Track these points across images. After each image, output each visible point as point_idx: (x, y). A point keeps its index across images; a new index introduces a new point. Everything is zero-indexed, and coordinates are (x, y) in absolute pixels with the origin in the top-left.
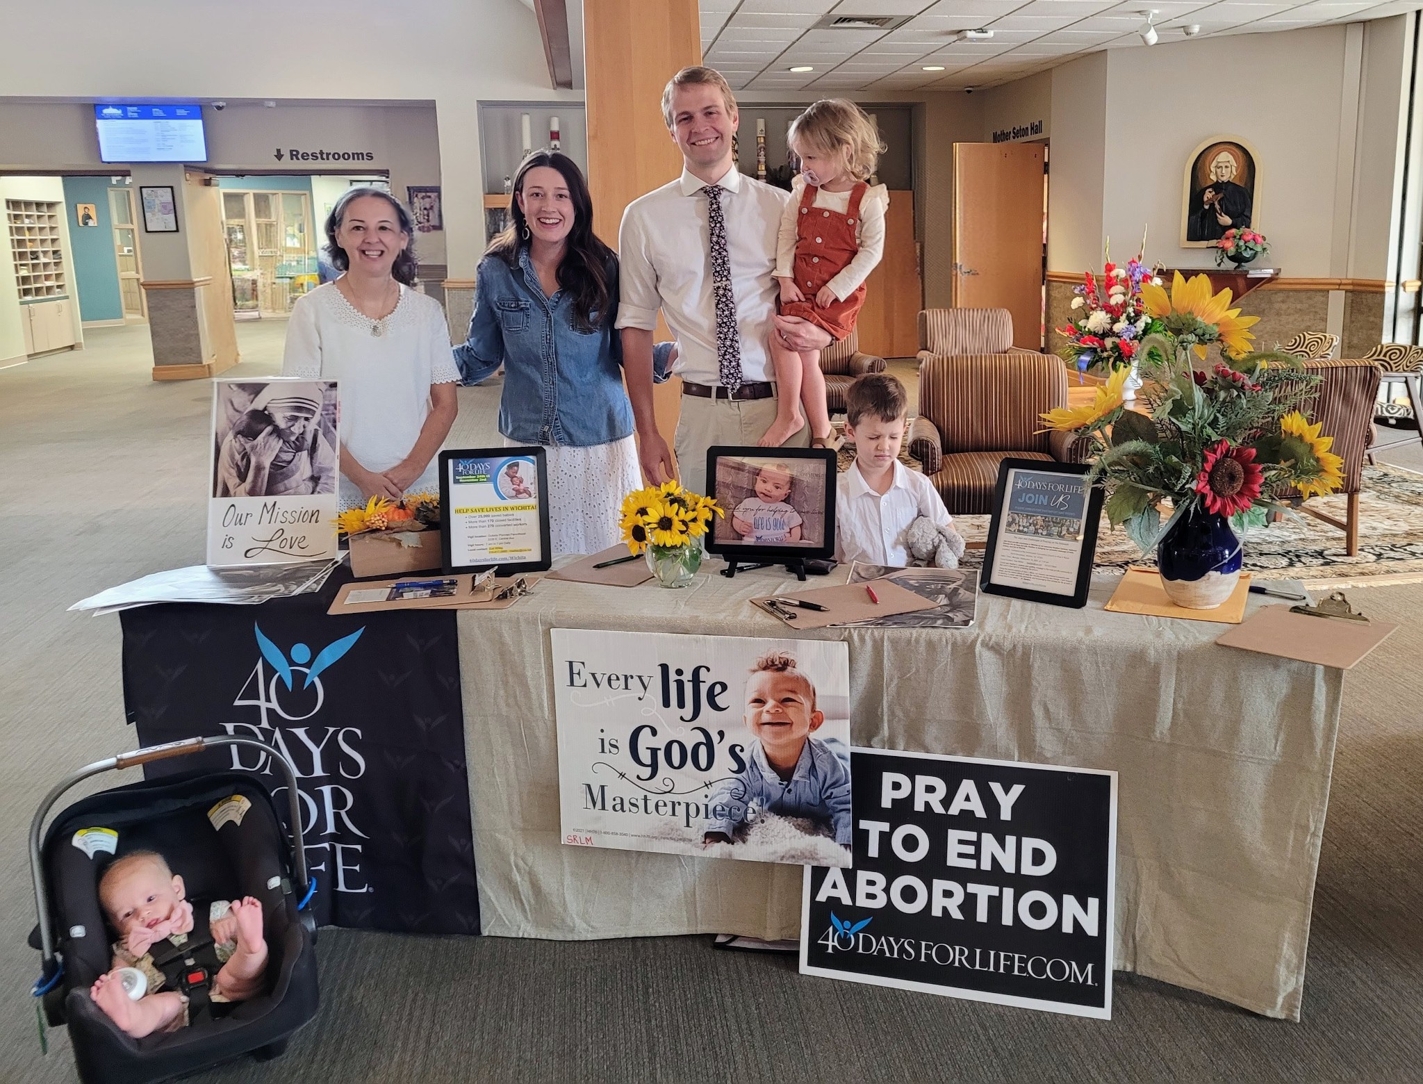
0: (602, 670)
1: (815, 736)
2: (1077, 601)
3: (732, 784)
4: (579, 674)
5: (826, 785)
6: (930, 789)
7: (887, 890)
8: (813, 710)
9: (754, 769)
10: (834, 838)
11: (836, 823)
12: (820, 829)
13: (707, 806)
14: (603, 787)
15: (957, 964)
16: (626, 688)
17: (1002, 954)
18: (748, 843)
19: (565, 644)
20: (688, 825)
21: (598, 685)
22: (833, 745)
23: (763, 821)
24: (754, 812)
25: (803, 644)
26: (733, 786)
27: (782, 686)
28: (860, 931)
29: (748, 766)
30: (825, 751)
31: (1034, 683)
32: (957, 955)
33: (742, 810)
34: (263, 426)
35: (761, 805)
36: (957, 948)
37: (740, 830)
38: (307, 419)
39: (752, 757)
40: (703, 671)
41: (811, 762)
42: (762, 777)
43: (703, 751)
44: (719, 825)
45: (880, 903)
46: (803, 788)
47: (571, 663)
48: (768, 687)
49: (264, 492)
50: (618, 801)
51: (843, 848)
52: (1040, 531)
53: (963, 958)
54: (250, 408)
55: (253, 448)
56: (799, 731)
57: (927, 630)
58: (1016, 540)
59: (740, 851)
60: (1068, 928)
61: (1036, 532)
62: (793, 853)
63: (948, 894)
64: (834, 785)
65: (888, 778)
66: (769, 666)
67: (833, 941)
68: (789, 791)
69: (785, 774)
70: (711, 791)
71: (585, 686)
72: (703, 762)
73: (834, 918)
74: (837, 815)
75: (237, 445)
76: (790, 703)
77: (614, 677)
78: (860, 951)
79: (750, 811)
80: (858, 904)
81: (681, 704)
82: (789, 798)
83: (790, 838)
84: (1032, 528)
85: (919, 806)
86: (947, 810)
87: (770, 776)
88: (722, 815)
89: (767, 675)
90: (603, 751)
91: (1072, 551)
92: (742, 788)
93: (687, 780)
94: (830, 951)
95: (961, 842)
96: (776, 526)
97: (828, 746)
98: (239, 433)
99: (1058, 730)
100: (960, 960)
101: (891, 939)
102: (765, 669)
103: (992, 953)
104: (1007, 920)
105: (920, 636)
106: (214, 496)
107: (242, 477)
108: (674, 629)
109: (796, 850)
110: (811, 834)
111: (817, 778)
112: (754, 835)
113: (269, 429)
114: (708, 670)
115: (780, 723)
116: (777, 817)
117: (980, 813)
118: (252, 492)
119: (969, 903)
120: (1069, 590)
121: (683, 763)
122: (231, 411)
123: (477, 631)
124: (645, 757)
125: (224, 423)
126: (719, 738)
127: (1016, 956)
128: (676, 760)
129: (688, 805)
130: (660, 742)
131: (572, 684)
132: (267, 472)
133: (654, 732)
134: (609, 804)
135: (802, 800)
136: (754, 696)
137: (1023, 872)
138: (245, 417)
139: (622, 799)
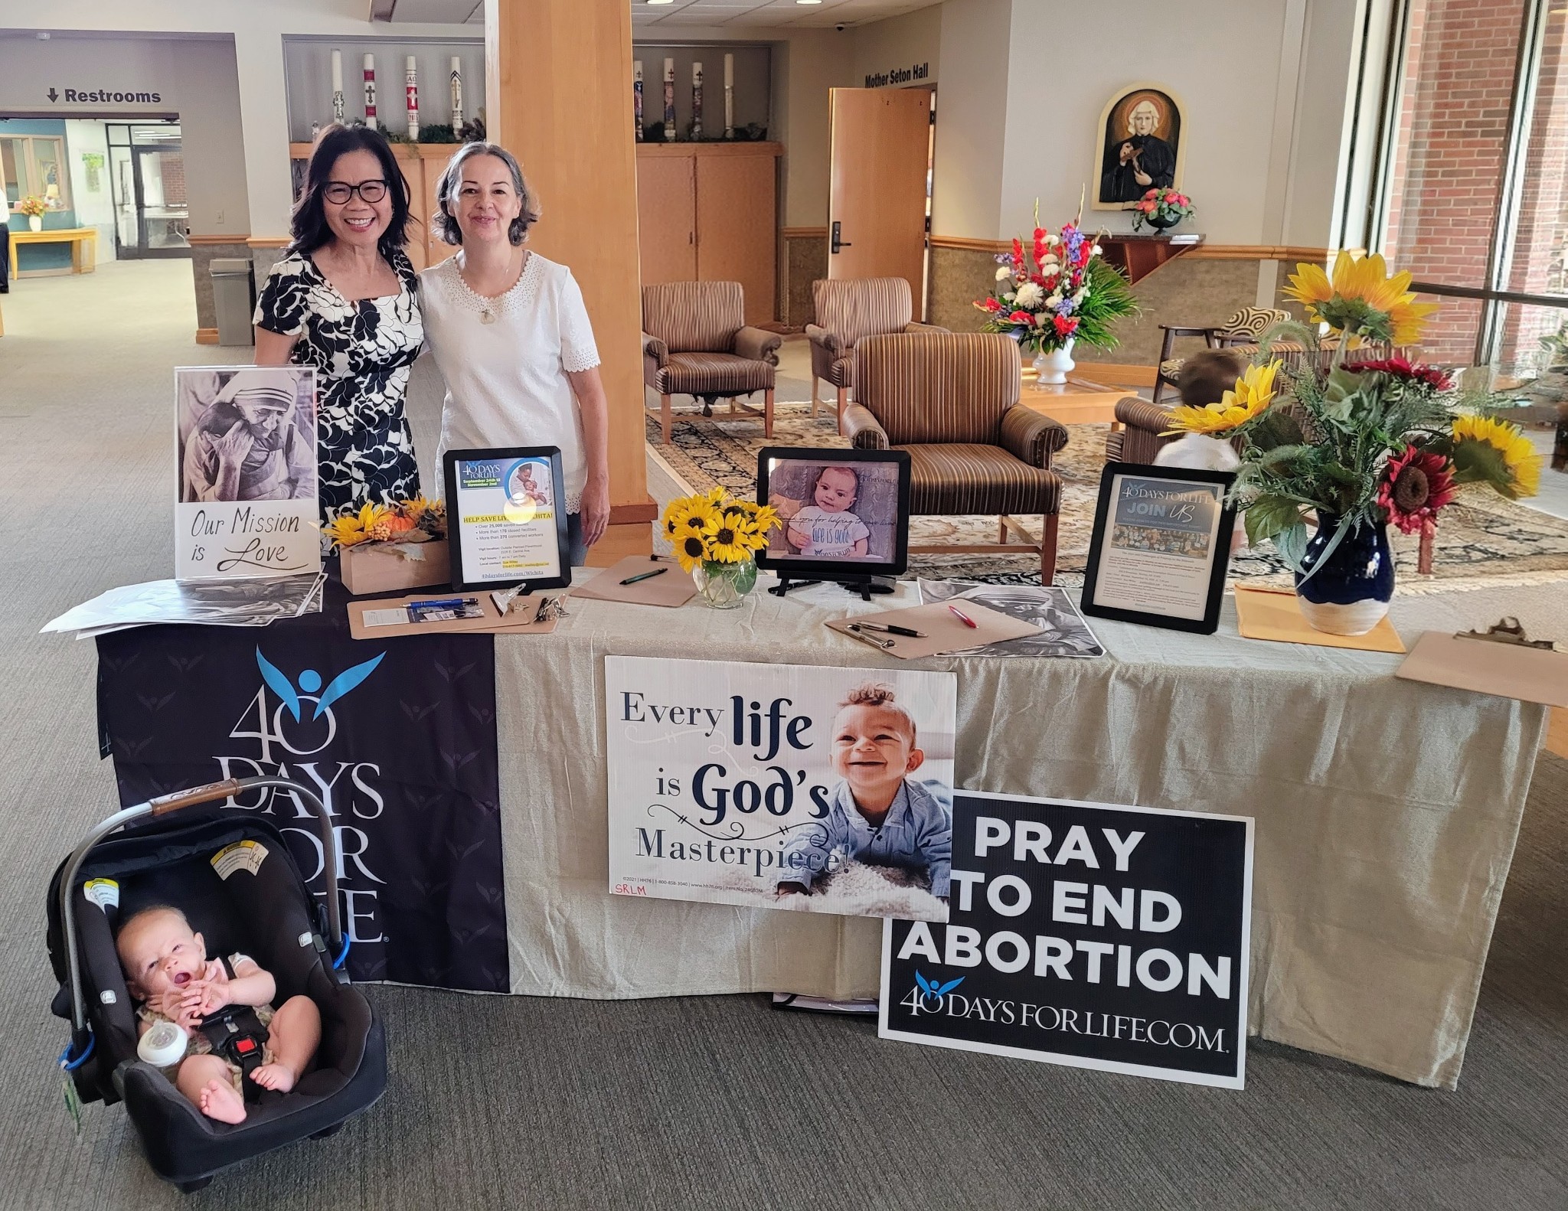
0: (663, 703)
1: (912, 777)
2: (1207, 625)
3: (813, 829)
4: (636, 707)
5: (923, 832)
6: (1033, 836)
7: (981, 947)
8: (912, 748)
9: (840, 814)
10: (929, 890)
11: (933, 874)
12: (913, 879)
13: (781, 853)
14: (659, 832)
15: (1064, 1029)
16: (692, 722)
17: (1118, 1018)
18: (828, 894)
19: (621, 673)
20: (758, 874)
21: (659, 719)
22: (935, 787)
23: (846, 871)
24: (837, 860)
25: (904, 674)
26: (813, 832)
27: (876, 722)
28: (951, 992)
29: (831, 810)
30: (924, 795)
31: (1173, 720)
32: (1064, 1019)
33: (823, 859)
34: (231, 420)
35: (846, 853)
36: (1065, 1011)
37: (820, 880)
38: (280, 413)
39: (837, 800)
40: (783, 705)
41: (906, 806)
42: (848, 822)
43: (779, 793)
44: (796, 874)
45: (974, 960)
46: (896, 834)
47: (627, 695)
48: (859, 723)
49: (236, 496)
50: (677, 847)
51: (939, 900)
52: (1157, 546)
53: (1071, 1022)
54: (217, 399)
55: (222, 446)
56: (893, 773)
57: (1052, 660)
58: (1124, 556)
59: (820, 903)
60: (1194, 989)
61: (1151, 547)
62: (881, 905)
63: (1054, 952)
64: (932, 832)
65: (983, 823)
66: (862, 699)
67: (918, 1003)
68: (879, 838)
69: (876, 819)
70: (787, 837)
71: (643, 719)
72: (779, 805)
73: (918, 977)
74: (934, 865)
75: (203, 443)
76: (885, 741)
77: (677, 711)
78: (951, 1013)
79: (833, 859)
80: (948, 962)
81: (756, 741)
82: (879, 846)
83: (878, 889)
84: (1146, 543)
85: (1020, 855)
86: (1052, 858)
87: (857, 821)
88: (799, 864)
89: (859, 710)
90: (661, 792)
91: (1198, 569)
92: (824, 835)
93: (759, 825)
94: (915, 1013)
95: (1069, 895)
96: (839, 538)
97: (928, 789)
98: (206, 428)
99: (1192, 772)
100: (1068, 1025)
101: (987, 1001)
102: (857, 702)
103: (1106, 1017)
104: (1123, 980)
105: (1044, 666)
106: (181, 500)
107: (211, 479)
108: (751, 658)
109: (884, 902)
110: (903, 885)
111: (912, 823)
112: (836, 886)
113: (238, 424)
114: (790, 703)
115: (872, 763)
116: (863, 867)
117: (1092, 862)
118: (223, 497)
119: (1079, 962)
120: (1198, 614)
121: (755, 806)
122: (193, 400)
123: (517, 657)
124: (711, 799)
125: (187, 419)
126: (799, 779)
127: (1134, 1020)
128: (747, 802)
129: (759, 852)
130: (729, 783)
131: (627, 718)
132: (238, 473)
133: (722, 772)
134: (666, 850)
135: (895, 848)
136: (842, 732)
137: (1143, 928)
138: (210, 411)
139: (682, 846)
